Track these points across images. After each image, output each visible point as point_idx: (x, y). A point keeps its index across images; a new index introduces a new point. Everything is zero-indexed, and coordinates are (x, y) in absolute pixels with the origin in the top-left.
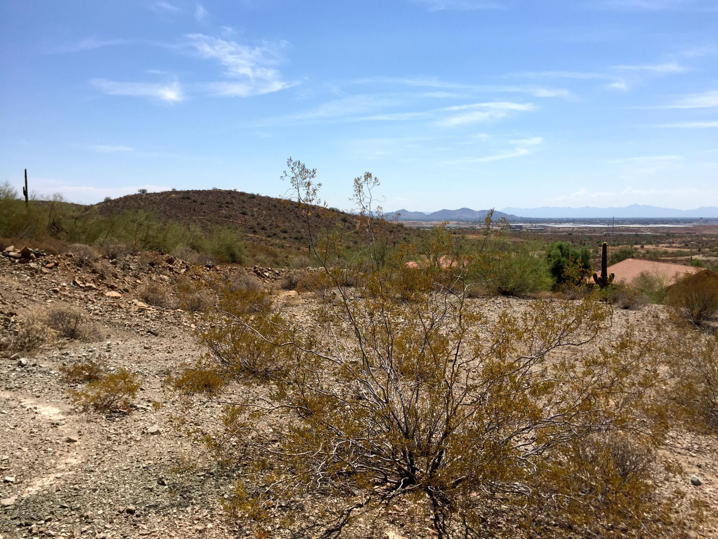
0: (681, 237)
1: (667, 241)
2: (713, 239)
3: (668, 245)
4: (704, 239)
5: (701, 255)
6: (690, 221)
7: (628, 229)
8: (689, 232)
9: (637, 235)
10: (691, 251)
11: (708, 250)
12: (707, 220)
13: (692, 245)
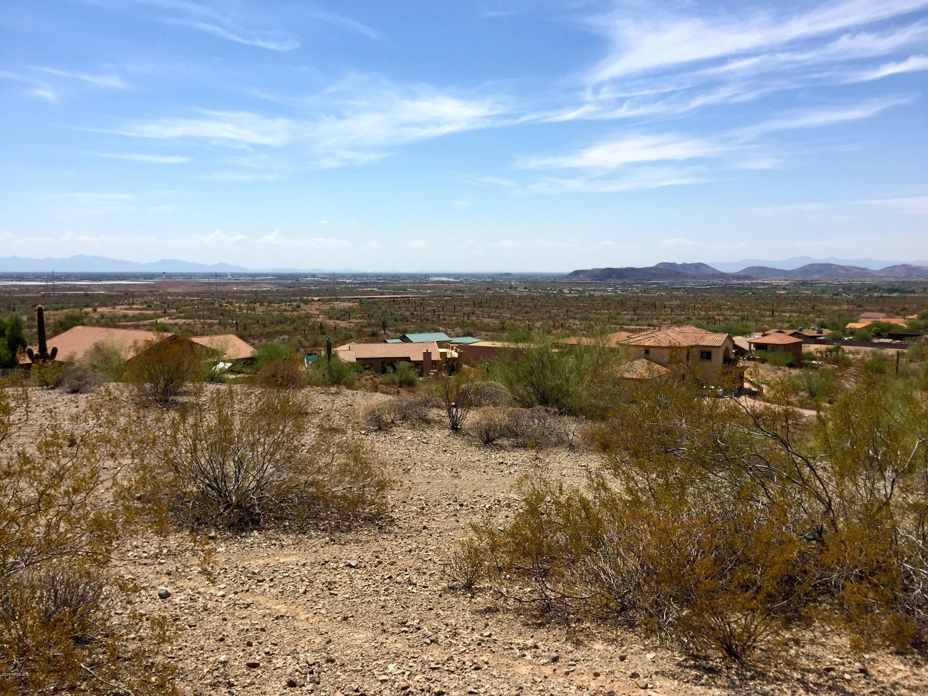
0: (142, 296)
1: (126, 301)
2: (180, 298)
3: (127, 307)
4: (169, 298)
5: (167, 318)
6: (152, 276)
7: (74, 288)
8: (151, 290)
9: (87, 295)
10: (155, 314)
11: (175, 311)
12: (170, 276)
13: (156, 305)
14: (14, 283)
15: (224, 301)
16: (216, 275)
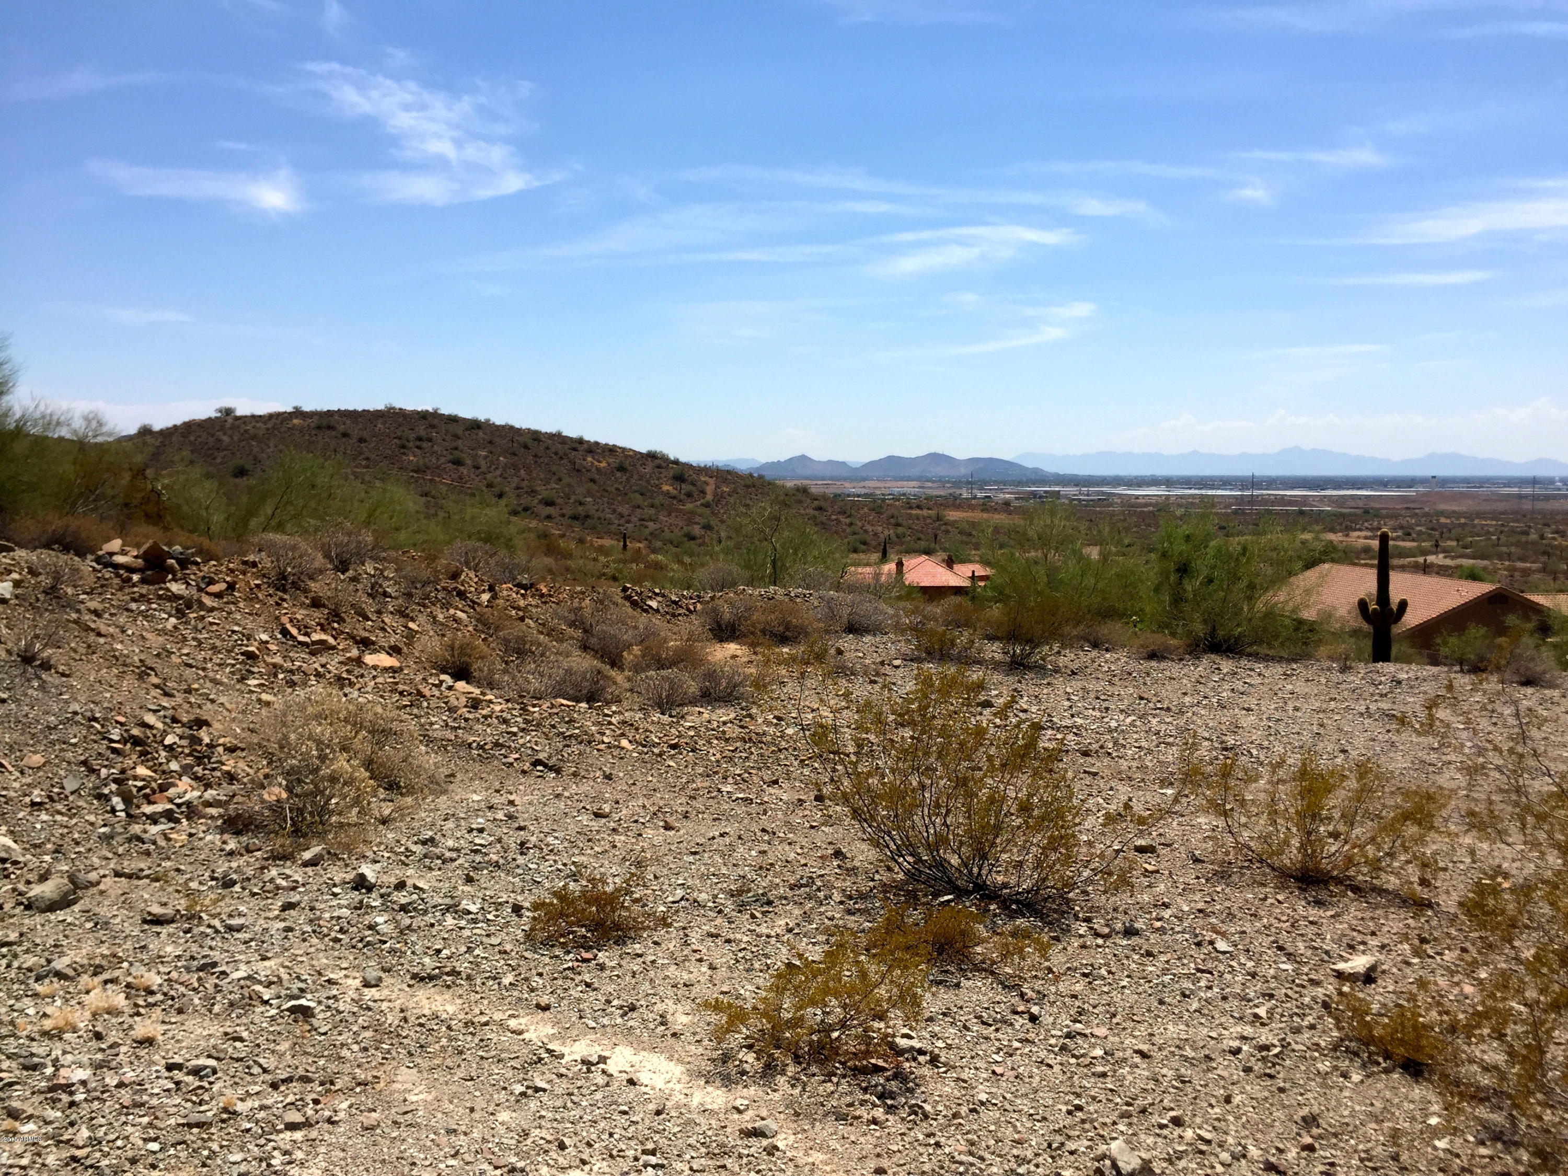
0: (1395, 516)
1: (1366, 524)
2: (1463, 520)
3: (1369, 534)
4: (1443, 520)
5: (1441, 556)
6: (1411, 482)
7: (1282, 500)
8: (1410, 506)
9: (1301, 513)
10: (1419, 547)
11: (1454, 543)
12: (1444, 482)
13: (1420, 533)
14: (1197, 492)
15: (1547, 530)
16: (1534, 481)
